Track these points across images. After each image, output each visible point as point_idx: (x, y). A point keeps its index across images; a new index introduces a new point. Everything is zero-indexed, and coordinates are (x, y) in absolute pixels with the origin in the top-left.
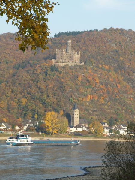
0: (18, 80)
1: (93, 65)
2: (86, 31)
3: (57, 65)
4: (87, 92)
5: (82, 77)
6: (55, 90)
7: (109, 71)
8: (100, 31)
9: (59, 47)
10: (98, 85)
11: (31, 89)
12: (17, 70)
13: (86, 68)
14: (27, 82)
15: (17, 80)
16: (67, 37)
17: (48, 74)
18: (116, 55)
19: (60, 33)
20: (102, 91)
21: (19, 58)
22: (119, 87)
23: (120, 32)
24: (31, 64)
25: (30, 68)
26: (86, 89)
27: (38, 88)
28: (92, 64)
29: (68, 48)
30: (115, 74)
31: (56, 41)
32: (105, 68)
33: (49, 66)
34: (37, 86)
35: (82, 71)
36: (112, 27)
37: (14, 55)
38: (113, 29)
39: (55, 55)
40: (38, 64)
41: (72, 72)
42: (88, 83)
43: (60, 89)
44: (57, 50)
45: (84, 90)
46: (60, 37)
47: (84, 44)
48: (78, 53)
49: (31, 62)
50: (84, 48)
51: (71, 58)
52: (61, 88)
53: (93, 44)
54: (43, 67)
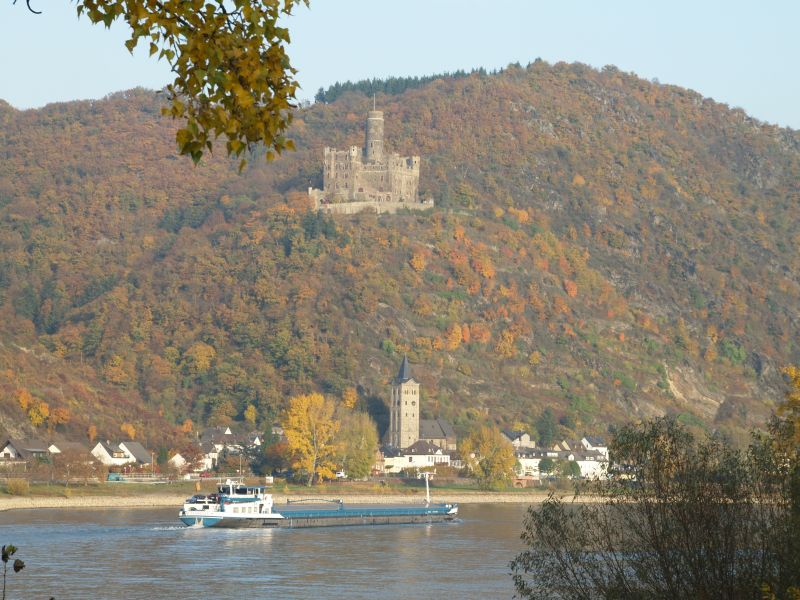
0: (179, 273)
1: (471, 208)
2: (440, 77)
3: (329, 210)
4: (448, 314)
5: (426, 257)
6: (321, 309)
7: (532, 231)
8: (495, 73)
9: (334, 139)
10: (492, 284)
11: (228, 307)
12: (172, 234)
13: (444, 221)
14: (214, 281)
15: (172, 272)
16: (367, 100)
17: (293, 248)
18: (557, 169)
19: (337, 84)
20: (509, 311)
21: (179, 187)
22: (573, 293)
23: (574, 76)
24: (226, 209)
25: (225, 224)
26: (443, 303)
27: (257, 301)
28: (465, 204)
29: (369, 142)
30: (557, 241)
31: (322, 116)
32: (517, 217)
33: (298, 217)
34: (252, 293)
35: (429, 230)
36: (538, 60)
37: (158, 174)
38: (546, 64)
39: (322, 171)
40: (253, 208)
41: (390, 239)
42: (451, 280)
43: (344, 306)
44: (327, 151)
45: (435, 307)
46: (338, 101)
47: (434, 127)
48: (409, 163)
49: (226, 200)
50: (432, 143)
51: (385, 184)
52: (346, 301)
53: (469, 126)
54: (276, 220)
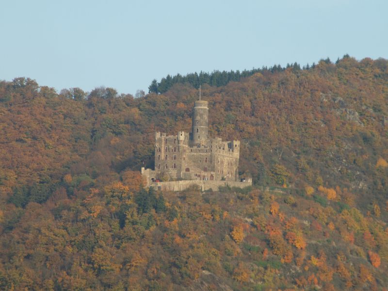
0: (24, 243)
1: (285, 186)
2: (258, 71)
3: (159, 188)
4: (264, 281)
5: (245, 230)
6: (151, 276)
7: (339, 207)
8: (308, 68)
9: (165, 125)
10: (304, 255)
11: (68, 274)
12: (20, 209)
13: (261, 198)
14: (56, 250)
15: (18, 243)
16: (194, 90)
17: (127, 221)
18: (362, 153)
19: (168, 77)
20: (319, 279)
21: (27, 166)
22: (377, 264)
23: (378, 71)
24: (69, 187)
25: (67, 200)
26: (259, 271)
27: (94, 269)
28: (280, 183)
29: (195, 128)
30: (362, 216)
31: (154, 105)
32: (326, 195)
33: (131, 194)
34: (90, 262)
35: (247, 206)
36: (347, 57)
37: (9, 156)
38: (353, 60)
39: (154, 153)
40: (92, 185)
41: (213, 212)
42: (267, 251)
43: (172, 273)
44: (158, 135)
45: (253, 275)
46: (169, 92)
47: (253, 115)
48: (231, 146)
49: (68, 178)
50: (251, 129)
51: (209, 165)
52: (173, 269)
53: (284, 114)
54: (112, 196)
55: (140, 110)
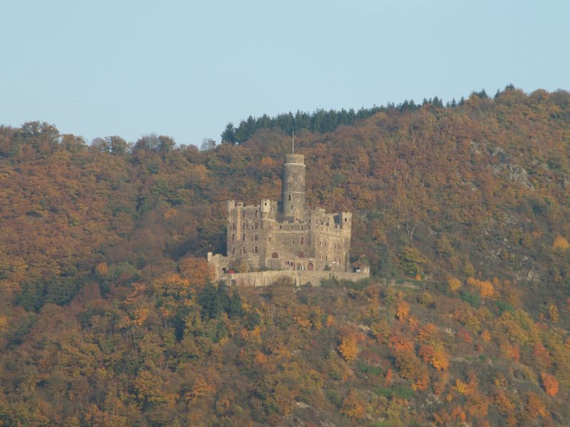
0: (37, 364)
1: (419, 278)
2: (381, 109)
3: (234, 282)
4: (386, 416)
5: (359, 342)
6: (221, 410)
7: (498, 307)
8: (454, 105)
9: (244, 190)
10: (446, 378)
11: (100, 407)
12: (32, 313)
13: (382, 295)
14: (83, 374)
15: (28, 363)
16: (285, 138)
17: (186, 331)
18: (532, 229)
19: (250, 119)
20: (468, 413)
21: (42, 252)
22: (553, 390)
23: (556, 108)
24: (103, 281)
25: (100, 300)
26: (380, 403)
27: (137, 400)
28: (411, 274)
29: (287, 194)
30: (531, 322)
31: (229, 161)
32: (479, 291)
33: (193, 291)
34: (132, 390)
35: (363, 308)
36: (510, 88)
37: (16, 236)
38: (520, 93)
39: (226, 232)
40: (137, 279)
41: (312, 317)
42: (391, 373)
43: (251, 406)
44: (231, 205)
45: (370, 408)
46: (251, 141)
47: (372, 174)
48: (338, 220)
49: (103, 268)
50: (368, 195)
51: (307, 248)
52: (254, 400)
53: (417, 173)
54: (165, 295)
55: (209, 168)
